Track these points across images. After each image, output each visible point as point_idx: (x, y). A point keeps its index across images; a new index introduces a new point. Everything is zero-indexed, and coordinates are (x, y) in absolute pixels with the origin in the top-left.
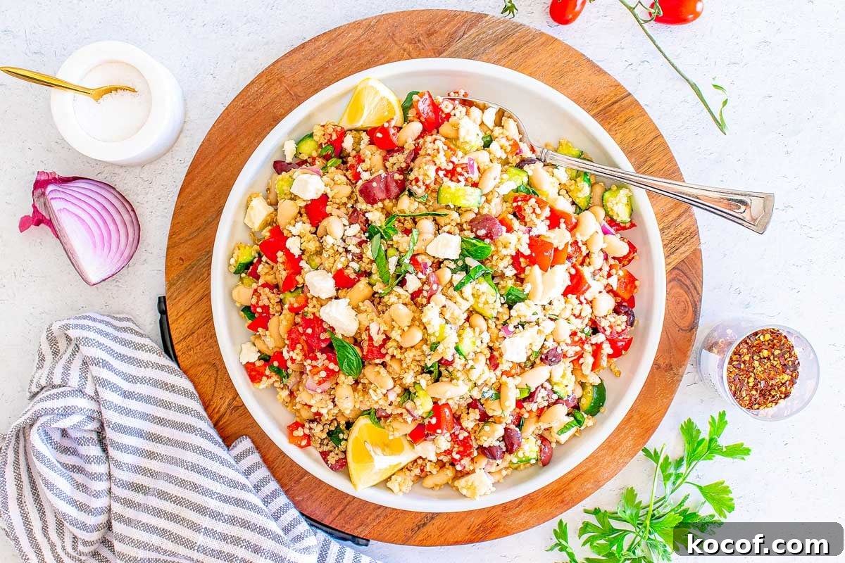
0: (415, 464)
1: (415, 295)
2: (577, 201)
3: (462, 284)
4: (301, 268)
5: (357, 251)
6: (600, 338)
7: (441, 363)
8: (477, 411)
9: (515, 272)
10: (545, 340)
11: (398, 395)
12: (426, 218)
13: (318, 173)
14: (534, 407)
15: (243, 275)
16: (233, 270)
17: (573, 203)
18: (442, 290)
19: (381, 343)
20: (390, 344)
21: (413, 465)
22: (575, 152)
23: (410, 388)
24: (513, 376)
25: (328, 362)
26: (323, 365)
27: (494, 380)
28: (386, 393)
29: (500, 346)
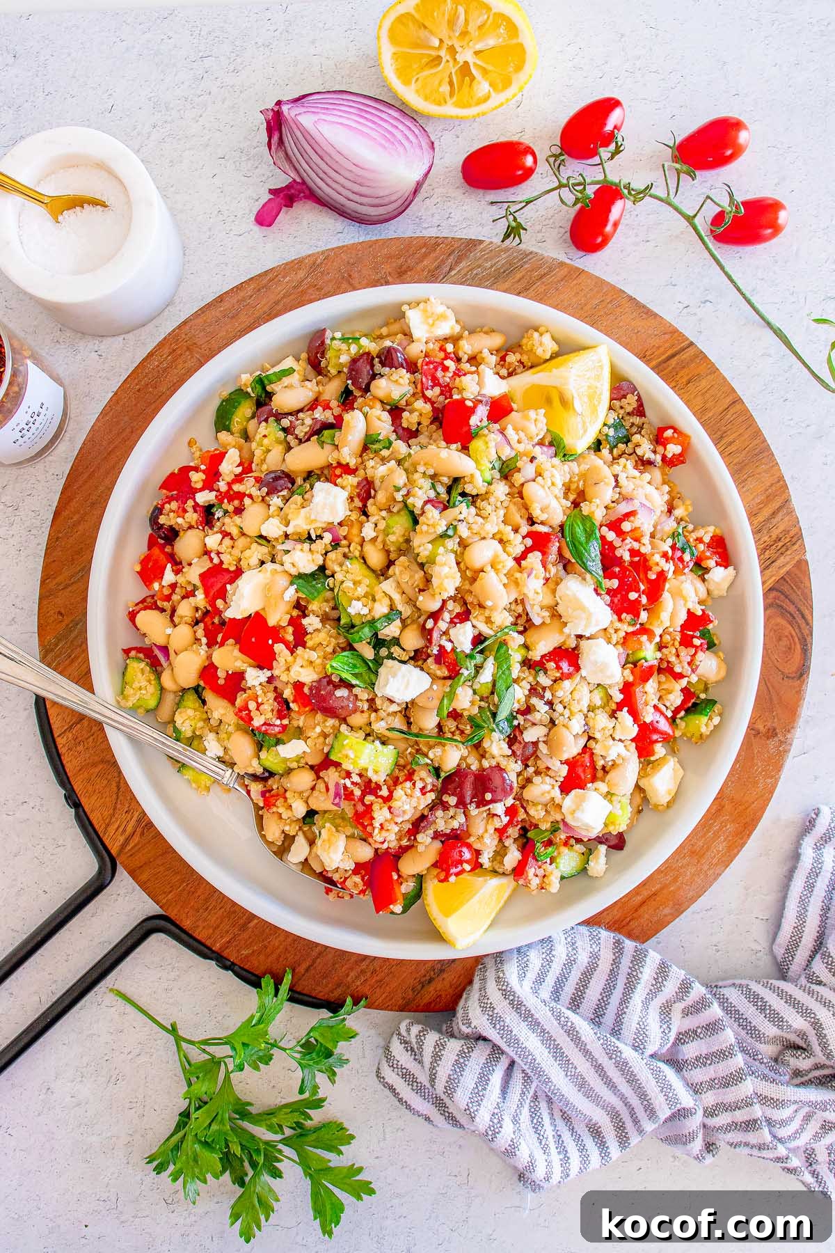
0: (511, 369)
1: (464, 616)
2: (198, 703)
3: (388, 618)
4: (621, 691)
5: (535, 701)
6: (204, 497)
7: (444, 504)
8: (405, 425)
9: (305, 622)
10: (282, 509)
11: (519, 470)
12: (420, 729)
13: (565, 824)
14: (319, 414)
15: (703, 696)
16: (717, 708)
17: (204, 702)
18: (419, 617)
19: (530, 555)
20: (519, 549)
21: (515, 369)
22: (188, 774)
23: (499, 477)
24: (339, 465)
25: (614, 543)
26: (623, 541)
27: (371, 463)
28: (536, 477)
29: (350, 513)
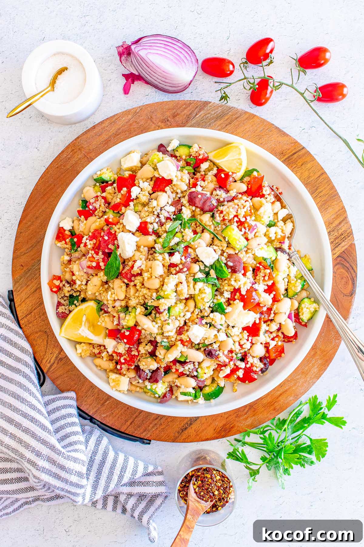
0: (99, 347)
1: (172, 265)
2: (289, 290)
3: (200, 280)
4: (129, 205)
5: (163, 220)
6: (242, 365)
7: (155, 309)
8: (152, 347)
9: (229, 297)
10: (215, 342)
11: (121, 306)
12: (210, 234)
13: (178, 167)
14: (181, 370)
15: (98, 184)
16: (95, 177)
17: (286, 290)
18: (187, 274)
19: (135, 274)
20: (139, 278)
21: (97, 347)
22: (309, 266)
23: (130, 308)
24: (184, 345)
25: (102, 261)
26: (98, 260)
27: (173, 339)
28: (116, 300)
29: (191, 326)
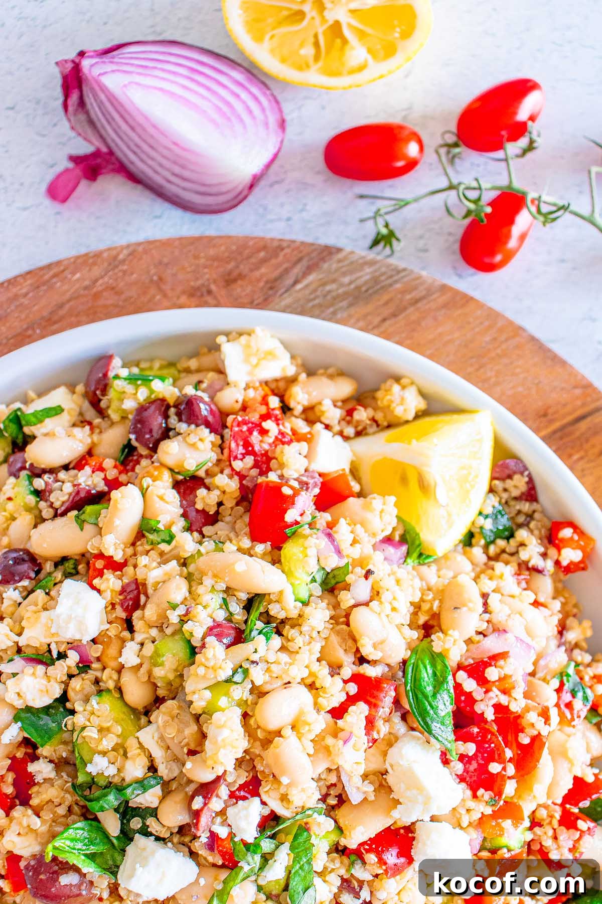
0: (360, 428)
1: (252, 787)
3: (142, 784)
8: (199, 506)
9: (32, 768)
10: (19, 605)
11: (347, 587)
14: (86, 477)
19: (352, 709)
21: (365, 429)
23: (320, 593)
24: (100, 556)
25: (474, 694)
26: (486, 692)
27: (143, 560)
28: (371, 601)
29: (108, 626)
